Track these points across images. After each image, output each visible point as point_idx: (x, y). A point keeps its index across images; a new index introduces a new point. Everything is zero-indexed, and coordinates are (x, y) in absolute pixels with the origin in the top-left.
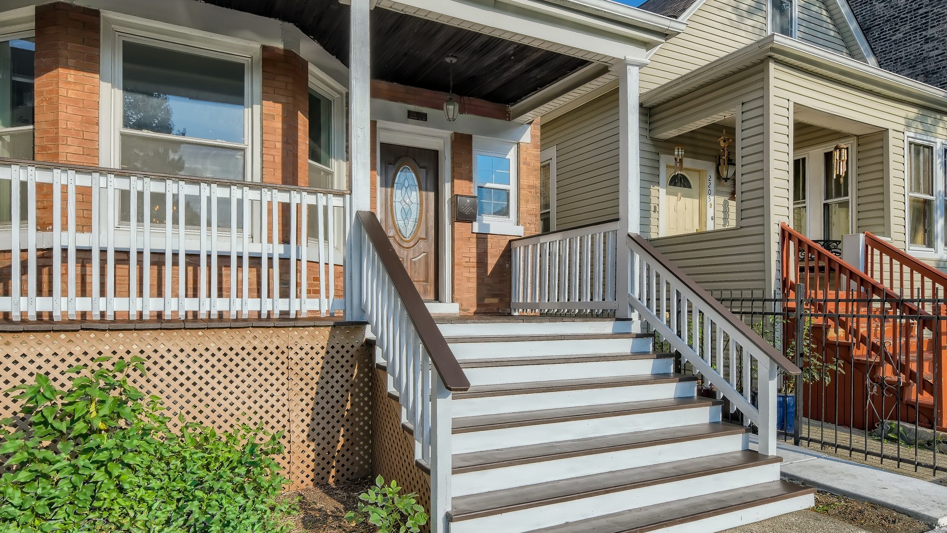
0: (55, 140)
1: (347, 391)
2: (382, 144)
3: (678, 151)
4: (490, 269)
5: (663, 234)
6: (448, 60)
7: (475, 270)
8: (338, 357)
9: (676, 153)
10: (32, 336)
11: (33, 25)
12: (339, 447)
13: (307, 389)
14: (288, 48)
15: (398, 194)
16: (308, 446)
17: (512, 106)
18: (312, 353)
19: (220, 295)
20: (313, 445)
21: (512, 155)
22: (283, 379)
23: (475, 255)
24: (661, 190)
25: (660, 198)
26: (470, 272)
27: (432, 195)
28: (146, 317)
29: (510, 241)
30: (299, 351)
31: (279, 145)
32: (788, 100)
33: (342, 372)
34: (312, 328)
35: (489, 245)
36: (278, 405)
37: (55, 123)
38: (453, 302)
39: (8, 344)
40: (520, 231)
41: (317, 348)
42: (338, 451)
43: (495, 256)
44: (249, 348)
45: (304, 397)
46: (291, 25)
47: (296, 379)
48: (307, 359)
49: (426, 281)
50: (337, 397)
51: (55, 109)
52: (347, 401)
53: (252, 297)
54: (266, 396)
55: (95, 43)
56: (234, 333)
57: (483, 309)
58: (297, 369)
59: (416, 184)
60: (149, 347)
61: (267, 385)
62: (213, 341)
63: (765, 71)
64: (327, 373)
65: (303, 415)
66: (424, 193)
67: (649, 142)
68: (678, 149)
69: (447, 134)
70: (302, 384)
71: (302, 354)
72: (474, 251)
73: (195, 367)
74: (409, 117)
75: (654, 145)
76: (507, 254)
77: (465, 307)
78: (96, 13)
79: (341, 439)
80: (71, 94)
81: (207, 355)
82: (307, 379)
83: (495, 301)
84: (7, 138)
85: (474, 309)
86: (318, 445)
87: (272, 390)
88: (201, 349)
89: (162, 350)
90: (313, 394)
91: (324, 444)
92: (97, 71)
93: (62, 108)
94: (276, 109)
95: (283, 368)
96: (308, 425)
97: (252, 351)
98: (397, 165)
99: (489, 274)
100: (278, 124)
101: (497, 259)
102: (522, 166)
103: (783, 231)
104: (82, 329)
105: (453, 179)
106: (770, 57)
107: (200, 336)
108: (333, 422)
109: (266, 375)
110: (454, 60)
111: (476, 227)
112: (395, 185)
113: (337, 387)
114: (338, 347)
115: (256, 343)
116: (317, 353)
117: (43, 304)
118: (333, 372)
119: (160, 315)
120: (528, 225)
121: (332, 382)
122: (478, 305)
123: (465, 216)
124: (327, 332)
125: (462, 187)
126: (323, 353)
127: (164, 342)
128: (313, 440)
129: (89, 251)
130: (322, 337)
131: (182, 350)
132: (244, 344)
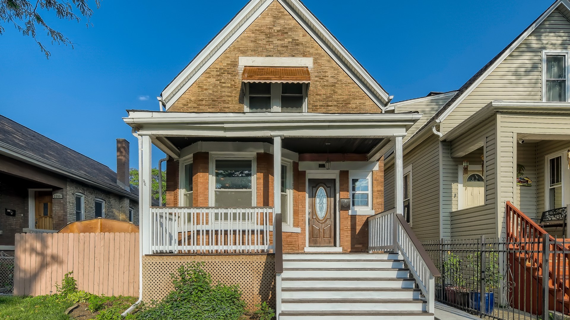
0: (197, 196)
1: (273, 278)
2: (309, 180)
3: (465, 164)
4: (357, 231)
5: (460, 209)
6: (327, 144)
7: (350, 232)
8: (269, 266)
9: (464, 164)
10: (186, 257)
11: (192, 159)
12: (270, 298)
13: (259, 277)
14: (265, 152)
15: (317, 200)
16: (259, 296)
17: (368, 154)
18: (261, 264)
19: (243, 244)
20: (260, 296)
21: (369, 178)
22: (251, 273)
23: (350, 225)
24: (459, 185)
25: (459, 190)
26: (347, 233)
27: (332, 199)
28: (214, 252)
29: (368, 218)
30: (256, 263)
31: (262, 188)
32: (513, 132)
33: (271, 271)
34: (261, 256)
35: (357, 220)
36: (249, 281)
37: (197, 191)
38: (340, 247)
39: (181, 259)
40: (373, 213)
41: (262, 263)
42: (269, 299)
43: (360, 225)
44: (241, 262)
45: (258, 279)
46: (266, 143)
47: (255, 273)
48: (259, 266)
49: (330, 237)
50: (269, 280)
51: (197, 186)
52: (273, 281)
53: (261, 245)
54: (246, 278)
55: (207, 163)
56: (236, 257)
57: (354, 250)
58: (256, 269)
59: (326, 194)
60: (214, 260)
61: (246, 275)
62: (231, 259)
63: (495, 119)
64: (266, 271)
65: (257, 285)
66: (329, 199)
67: (451, 159)
68: (465, 163)
69: (337, 172)
70: (257, 275)
71: (257, 264)
72: (350, 223)
73: (225, 267)
74: (319, 167)
75: (454, 161)
76: (366, 224)
77: (345, 249)
78: (208, 153)
79: (270, 295)
80: (201, 181)
81: (229, 264)
82: (259, 273)
83: (360, 246)
84: (188, 195)
85: (349, 250)
86: (263, 296)
87: (248, 276)
88: (227, 262)
89: (217, 261)
90: (261, 278)
91: (264, 296)
92: (208, 172)
93: (199, 185)
94: (261, 175)
95: (251, 269)
96: (259, 289)
97: (242, 263)
98: (317, 187)
99: (357, 233)
100: (262, 181)
101: (361, 227)
102: (374, 181)
103: (507, 206)
104: (197, 255)
105: (340, 191)
106: (497, 111)
107: (227, 258)
108: (268, 289)
109: (246, 271)
110: (329, 144)
111: (350, 212)
112: (316, 196)
113: (269, 277)
114: (269, 262)
115: (243, 260)
116: (262, 264)
117: (180, 248)
118: (267, 271)
119: (217, 251)
120: (377, 210)
121: (267, 275)
122: (352, 248)
123: (345, 207)
124: (265, 257)
125: (344, 194)
126: (264, 264)
127: (218, 259)
128: (261, 294)
129: (199, 231)
130: (264, 258)
131: (222, 262)
132: (239, 260)
